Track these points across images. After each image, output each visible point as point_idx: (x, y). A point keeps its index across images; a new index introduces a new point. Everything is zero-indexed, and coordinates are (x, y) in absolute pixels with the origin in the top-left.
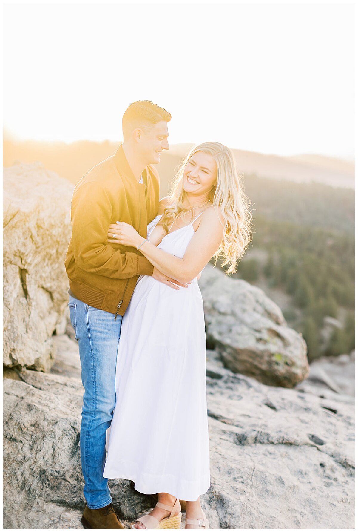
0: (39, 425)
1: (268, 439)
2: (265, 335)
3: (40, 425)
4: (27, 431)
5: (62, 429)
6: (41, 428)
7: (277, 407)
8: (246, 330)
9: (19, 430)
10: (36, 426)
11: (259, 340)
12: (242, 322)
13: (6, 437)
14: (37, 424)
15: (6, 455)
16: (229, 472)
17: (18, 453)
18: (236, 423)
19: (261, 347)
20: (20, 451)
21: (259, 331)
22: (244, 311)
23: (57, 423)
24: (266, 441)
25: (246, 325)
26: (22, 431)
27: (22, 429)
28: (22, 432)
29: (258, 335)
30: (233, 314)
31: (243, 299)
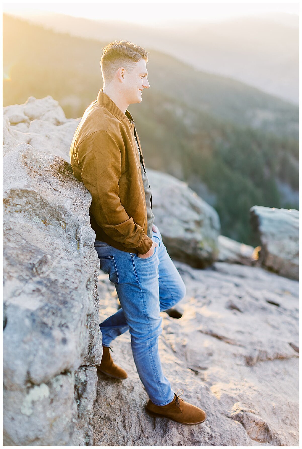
0: (121, 396)
1: (266, 356)
2: (192, 226)
3: (123, 396)
4: (115, 406)
5: (138, 394)
6: (125, 399)
7: (242, 309)
8: (175, 222)
9: (108, 406)
10: (120, 397)
11: (187, 230)
12: (171, 214)
13: (101, 417)
14: (120, 395)
15: (108, 440)
16: (273, 412)
17: (118, 436)
18: (238, 343)
19: (189, 236)
20: (118, 431)
21: (186, 222)
22: (173, 204)
23: (133, 388)
24: (264, 358)
25: (175, 216)
26: (111, 406)
27: (110, 405)
28: (111, 408)
29: (186, 226)
30: (163, 206)
31: (171, 193)
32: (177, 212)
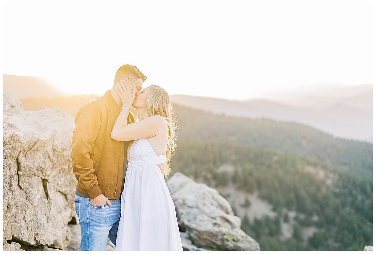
2: (219, 221)
8: (206, 218)
11: (215, 224)
12: (203, 213)
19: (216, 229)
21: (214, 218)
22: (204, 205)
25: (206, 214)
29: (214, 221)
30: (197, 207)
31: (204, 197)
32: (208, 211)
